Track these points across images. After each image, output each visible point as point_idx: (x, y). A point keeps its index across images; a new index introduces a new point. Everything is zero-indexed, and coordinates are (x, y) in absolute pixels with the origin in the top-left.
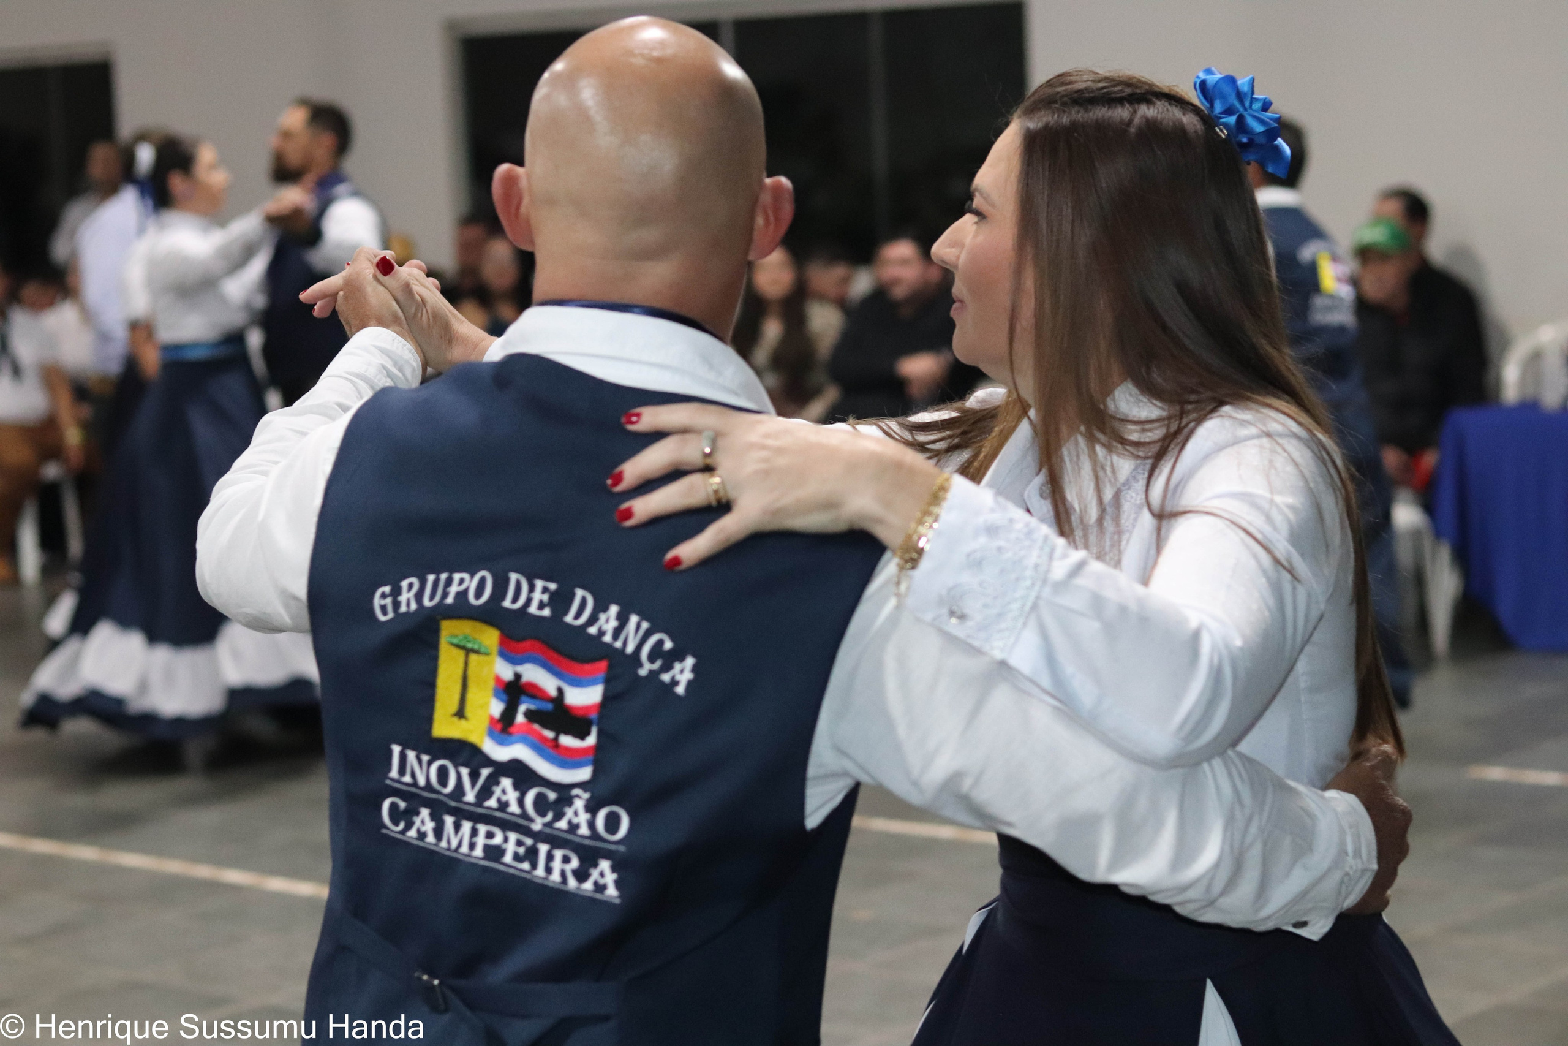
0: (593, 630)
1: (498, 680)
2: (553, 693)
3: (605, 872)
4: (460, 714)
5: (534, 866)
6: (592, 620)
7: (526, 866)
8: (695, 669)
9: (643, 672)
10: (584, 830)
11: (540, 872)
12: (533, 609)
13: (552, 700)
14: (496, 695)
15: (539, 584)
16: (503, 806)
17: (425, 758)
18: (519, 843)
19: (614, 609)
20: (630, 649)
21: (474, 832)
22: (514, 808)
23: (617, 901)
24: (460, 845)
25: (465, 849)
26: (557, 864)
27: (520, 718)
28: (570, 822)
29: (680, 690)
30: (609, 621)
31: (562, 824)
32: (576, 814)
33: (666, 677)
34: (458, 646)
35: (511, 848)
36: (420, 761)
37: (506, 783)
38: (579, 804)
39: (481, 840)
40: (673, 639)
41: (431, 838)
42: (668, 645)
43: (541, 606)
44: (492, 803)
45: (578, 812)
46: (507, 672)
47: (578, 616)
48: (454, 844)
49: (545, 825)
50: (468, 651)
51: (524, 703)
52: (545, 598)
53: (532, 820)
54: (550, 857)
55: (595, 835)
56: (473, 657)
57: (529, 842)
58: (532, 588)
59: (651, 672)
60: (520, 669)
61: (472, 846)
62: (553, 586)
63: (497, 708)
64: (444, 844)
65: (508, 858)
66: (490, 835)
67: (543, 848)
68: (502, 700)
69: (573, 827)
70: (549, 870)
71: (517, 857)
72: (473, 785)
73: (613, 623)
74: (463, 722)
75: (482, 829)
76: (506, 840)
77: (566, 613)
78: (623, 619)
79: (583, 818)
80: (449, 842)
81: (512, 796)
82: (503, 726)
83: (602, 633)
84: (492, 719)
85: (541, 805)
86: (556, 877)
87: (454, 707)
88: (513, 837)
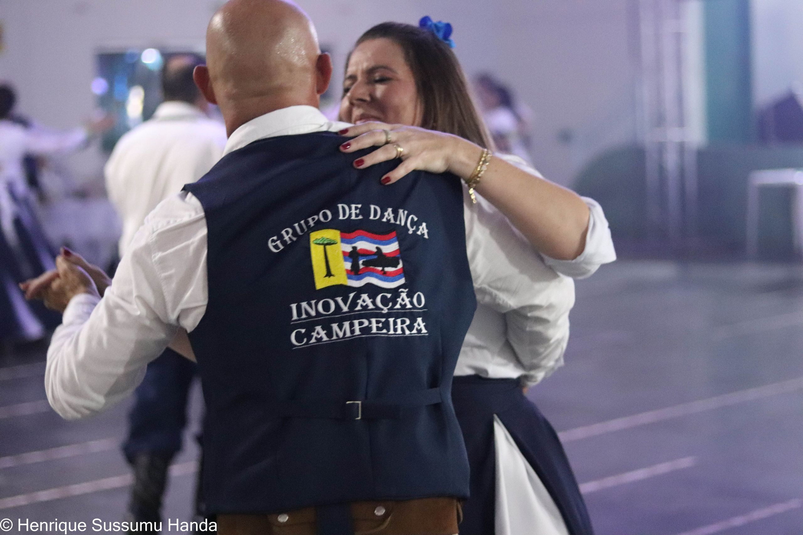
0: (384, 220)
1: (344, 253)
2: (375, 250)
3: (420, 322)
4: (329, 274)
5: (388, 330)
6: (382, 216)
7: (385, 331)
8: (427, 227)
9: (411, 232)
10: (409, 306)
11: (392, 332)
12: (353, 217)
13: (375, 254)
14: (346, 260)
15: (353, 206)
16: (365, 308)
17: (313, 302)
18: (378, 322)
19: (390, 210)
20: (403, 224)
21: (352, 325)
22: (371, 306)
23: (427, 334)
24: (345, 333)
25: (348, 334)
26: (399, 326)
27: (361, 267)
28: (401, 304)
29: (426, 236)
30: (389, 214)
31: (398, 306)
32: (403, 300)
33: (419, 233)
34: (319, 244)
35: (374, 325)
36: (310, 305)
37: (365, 296)
38: (404, 295)
39: (357, 327)
40: (417, 217)
41: (325, 338)
42: (416, 219)
43: (357, 215)
44: (359, 308)
45: (404, 298)
46: (348, 248)
47: (375, 215)
48: (341, 334)
49: (388, 309)
50: (325, 245)
51: (361, 260)
52: (358, 211)
53: (382, 309)
54: (395, 323)
55: (414, 307)
56: (328, 247)
57: (383, 320)
58: (350, 209)
59: (413, 231)
60: (354, 245)
61: (352, 332)
62: (360, 206)
63: (348, 265)
64: (335, 337)
65: (374, 330)
66: (361, 324)
67: (391, 320)
68: (349, 262)
69: (403, 306)
70: (395, 330)
71: (378, 329)
72: (345, 304)
73: (392, 216)
74: (332, 277)
75: (356, 322)
76: (370, 323)
77: (369, 215)
78: (395, 213)
79: (407, 301)
80: (337, 335)
81: (369, 302)
82: (355, 272)
83: (389, 221)
84: (347, 270)
85: (385, 301)
86: (399, 331)
87: (324, 272)
88: (374, 320)
